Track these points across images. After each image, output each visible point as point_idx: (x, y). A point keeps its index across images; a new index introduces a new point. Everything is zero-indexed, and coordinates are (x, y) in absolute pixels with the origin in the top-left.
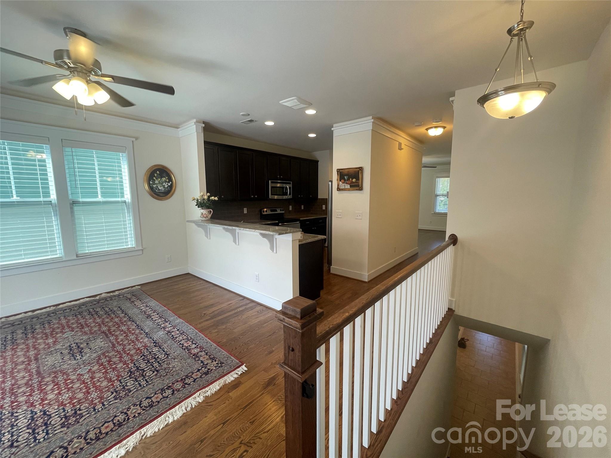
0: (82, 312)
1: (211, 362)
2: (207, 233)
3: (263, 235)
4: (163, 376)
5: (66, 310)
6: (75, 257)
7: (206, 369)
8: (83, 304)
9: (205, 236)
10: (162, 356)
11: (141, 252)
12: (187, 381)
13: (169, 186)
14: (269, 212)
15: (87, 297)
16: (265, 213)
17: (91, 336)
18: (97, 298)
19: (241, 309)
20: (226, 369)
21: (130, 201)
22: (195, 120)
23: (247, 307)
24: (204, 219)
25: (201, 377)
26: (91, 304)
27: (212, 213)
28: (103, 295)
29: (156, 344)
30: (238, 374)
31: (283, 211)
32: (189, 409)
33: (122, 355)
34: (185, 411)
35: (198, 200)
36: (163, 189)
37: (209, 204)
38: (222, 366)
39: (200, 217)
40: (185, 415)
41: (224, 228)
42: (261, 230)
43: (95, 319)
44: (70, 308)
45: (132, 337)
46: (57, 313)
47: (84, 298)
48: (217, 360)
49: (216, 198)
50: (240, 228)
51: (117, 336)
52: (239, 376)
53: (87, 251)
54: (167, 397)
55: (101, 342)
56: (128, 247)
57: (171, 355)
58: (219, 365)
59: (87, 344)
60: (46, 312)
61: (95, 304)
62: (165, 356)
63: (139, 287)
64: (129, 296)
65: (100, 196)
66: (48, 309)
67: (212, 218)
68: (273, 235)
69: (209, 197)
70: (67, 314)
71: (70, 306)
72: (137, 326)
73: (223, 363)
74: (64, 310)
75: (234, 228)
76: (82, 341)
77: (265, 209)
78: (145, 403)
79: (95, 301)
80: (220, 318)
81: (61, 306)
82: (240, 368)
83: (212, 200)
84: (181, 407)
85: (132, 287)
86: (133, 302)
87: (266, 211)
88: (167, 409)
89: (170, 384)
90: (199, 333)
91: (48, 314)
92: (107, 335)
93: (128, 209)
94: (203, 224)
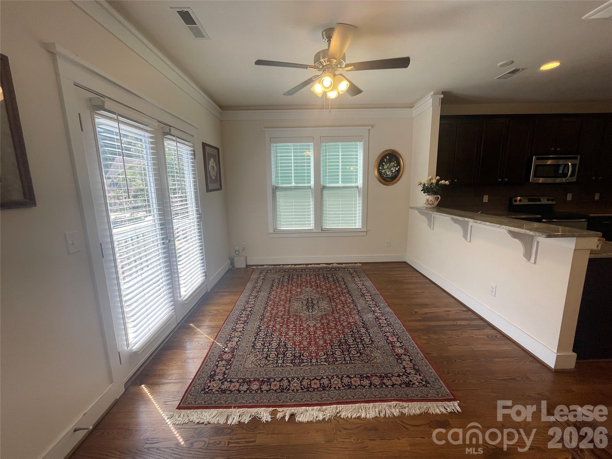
0: (319, 275)
1: (415, 374)
2: (431, 223)
3: (514, 235)
4: (365, 362)
5: (311, 269)
6: (320, 231)
7: (407, 379)
8: (322, 268)
9: (428, 225)
10: (367, 340)
11: (365, 234)
12: (385, 381)
13: (396, 171)
14: (525, 202)
15: (324, 264)
16: (518, 203)
17: (321, 297)
18: (331, 266)
19: (462, 323)
20: (432, 393)
21: (361, 186)
22: (432, 93)
23: (472, 323)
24: (429, 206)
25: (400, 385)
26: (326, 270)
27: (439, 200)
28: (335, 265)
29: (365, 326)
30: (447, 409)
31: (553, 200)
32: (382, 415)
33: (337, 323)
34: (378, 415)
35: (424, 185)
36: (391, 174)
37: (437, 190)
38: (426, 386)
39: (425, 204)
40: (377, 419)
41: (452, 219)
42: (512, 226)
43: (326, 283)
44: (314, 269)
45: (347, 309)
46: (306, 270)
47: (322, 264)
48: (422, 374)
49: (447, 183)
50: (475, 221)
51: (337, 303)
52: (448, 414)
53: (328, 227)
54: (364, 387)
55: (326, 304)
56: (356, 227)
57: (375, 343)
58: (424, 383)
59: (318, 302)
60: (301, 268)
61: (328, 271)
62: (369, 342)
63: (360, 265)
64: (352, 271)
65: (340, 182)
66: (302, 266)
67: (438, 205)
68: (533, 236)
69: (438, 181)
70: (311, 273)
71: (314, 267)
72: (353, 300)
73: (428, 383)
74: (310, 269)
75: (466, 219)
76: (315, 298)
77: (519, 198)
78: (346, 380)
79: (329, 268)
80: (433, 323)
81: (309, 266)
82: (451, 403)
83: (442, 185)
84: (375, 408)
85: (355, 263)
86: (353, 277)
87: (520, 200)
88: (362, 400)
89: (369, 373)
90: (406, 332)
91: (302, 270)
92: (330, 300)
93: (359, 193)
94: (428, 212)
